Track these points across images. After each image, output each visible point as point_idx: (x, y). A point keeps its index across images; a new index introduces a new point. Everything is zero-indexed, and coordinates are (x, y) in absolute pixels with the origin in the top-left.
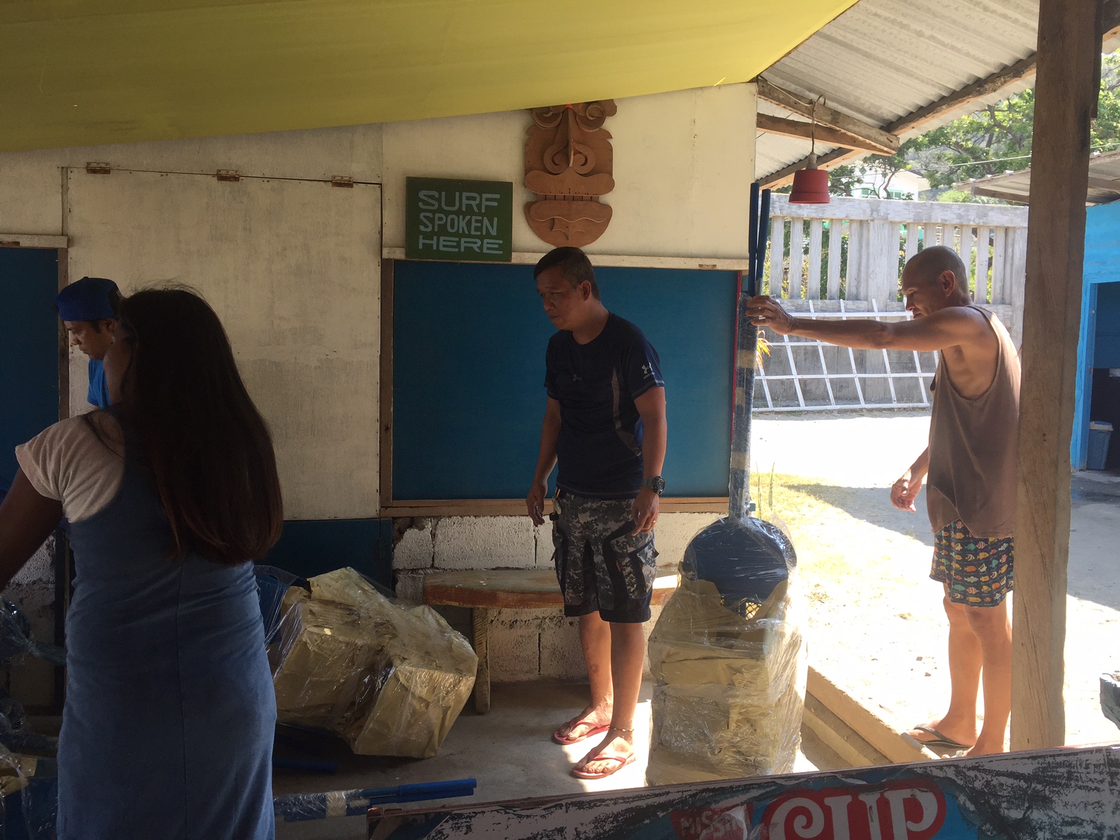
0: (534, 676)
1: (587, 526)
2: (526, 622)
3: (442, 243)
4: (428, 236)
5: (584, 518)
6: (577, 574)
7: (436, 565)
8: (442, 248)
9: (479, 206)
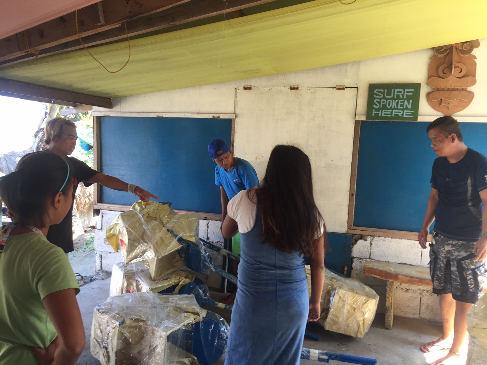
0: (417, 316)
1: (449, 252)
2: (414, 290)
3: (383, 113)
4: (377, 110)
5: (447, 248)
6: (441, 274)
7: (371, 257)
8: (383, 115)
9: (403, 95)
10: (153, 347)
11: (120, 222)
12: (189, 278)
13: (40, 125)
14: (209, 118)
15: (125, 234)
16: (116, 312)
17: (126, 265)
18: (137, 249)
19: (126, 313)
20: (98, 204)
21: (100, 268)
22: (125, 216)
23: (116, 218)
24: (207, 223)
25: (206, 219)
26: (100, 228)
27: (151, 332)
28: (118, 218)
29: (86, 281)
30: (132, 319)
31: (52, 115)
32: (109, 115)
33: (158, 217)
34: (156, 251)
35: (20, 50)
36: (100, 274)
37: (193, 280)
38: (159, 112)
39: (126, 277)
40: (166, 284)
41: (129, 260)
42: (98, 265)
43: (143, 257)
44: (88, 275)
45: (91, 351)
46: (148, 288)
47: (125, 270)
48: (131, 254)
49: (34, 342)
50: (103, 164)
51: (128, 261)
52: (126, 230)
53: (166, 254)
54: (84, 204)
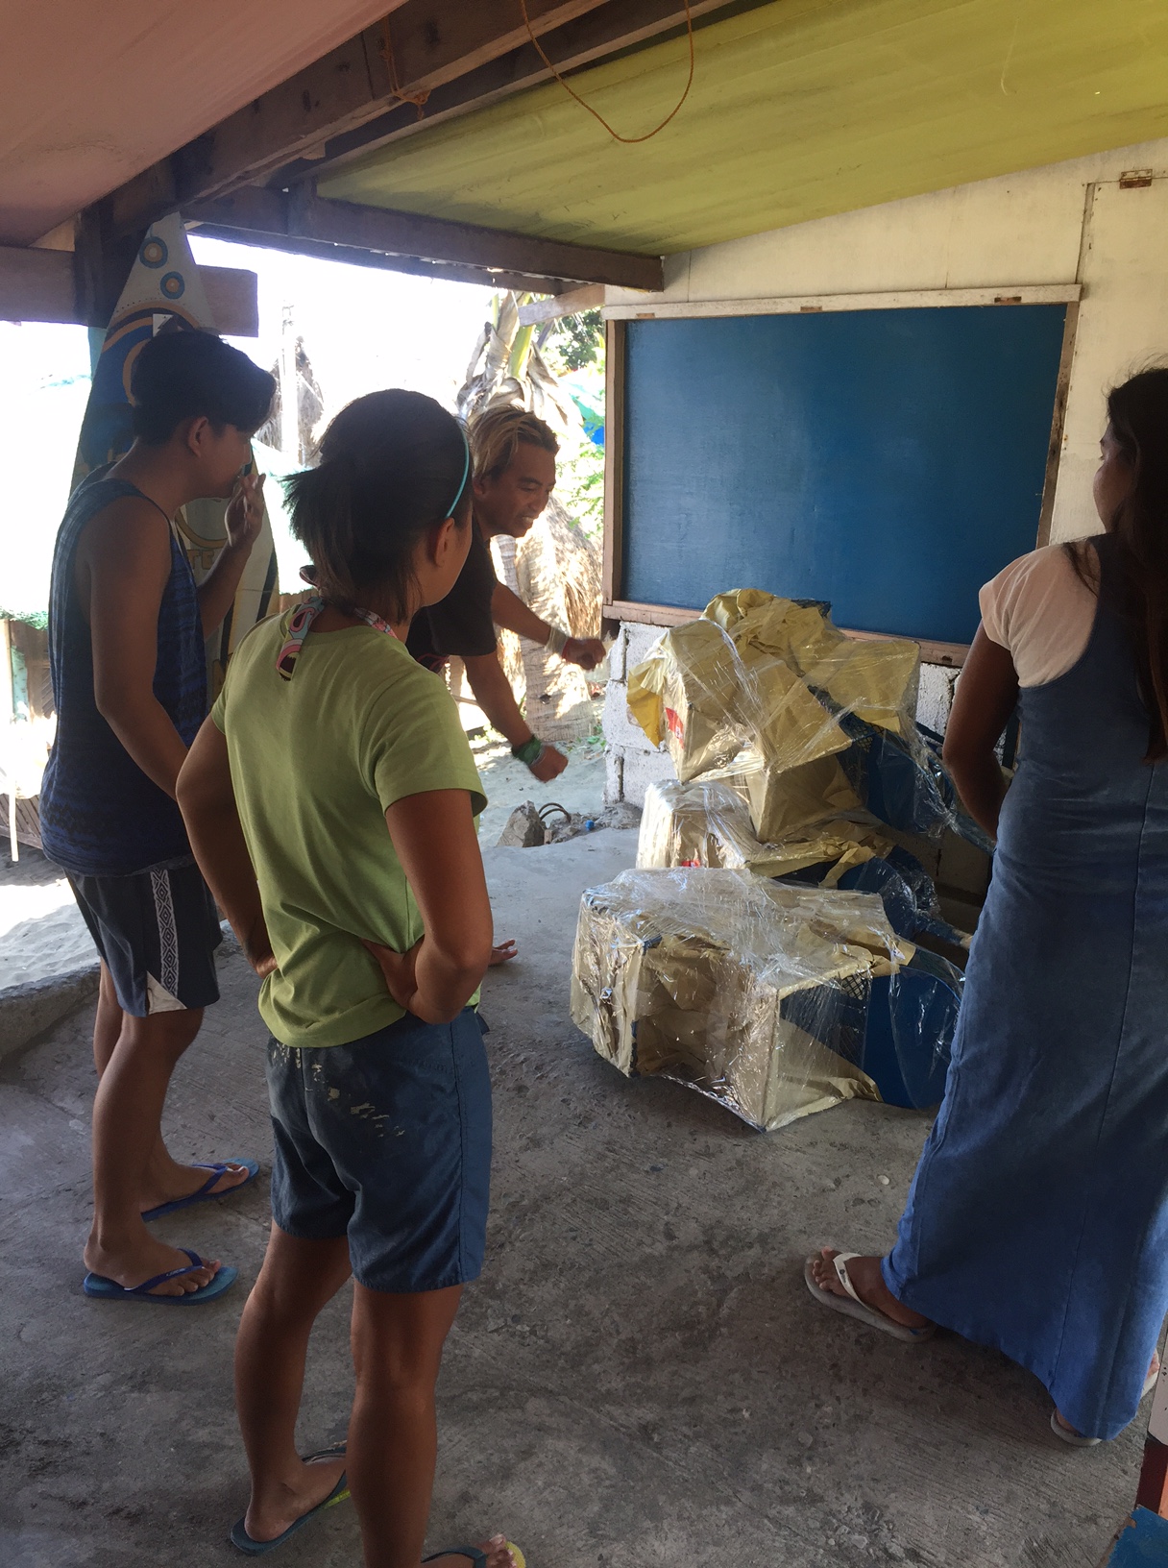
10: (739, 1024)
11: (669, 654)
12: (874, 848)
13: (473, 365)
14: (983, 304)
15: (680, 691)
16: (639, 912)
17: (684, 788)
18: (714, 742)
19: (667, 919)
20: (615, 603)
21: (617, 796)
22: (681, 638)
23: (657, 643)
24: (951, 678)
25: (946, 662)
26: (619, 676)
27: (735, 982)
28: (663, 643)
29: (579, 827)
30: (681, 938)
31: (505, 334)
32: (653, 314)
33: (784, 646)
34: (770, 750)
35: (375, 97)
36: (617, 813)
37: (885, 855)
38: (809, 293)
39: (679, 821)
40: (799, 856)
41: (691, 771)
42: (614, 785)
43: (731, 766)
44: (584, 812)
45: (571, 1013)
46: (743, 860)
47: (679, 801)
48: (696, 754)
49: (372, 931)
50: (633, 477)
51: (687, 776)
52: (684, 680)
53: (801, 762)
54: (592, 612)
